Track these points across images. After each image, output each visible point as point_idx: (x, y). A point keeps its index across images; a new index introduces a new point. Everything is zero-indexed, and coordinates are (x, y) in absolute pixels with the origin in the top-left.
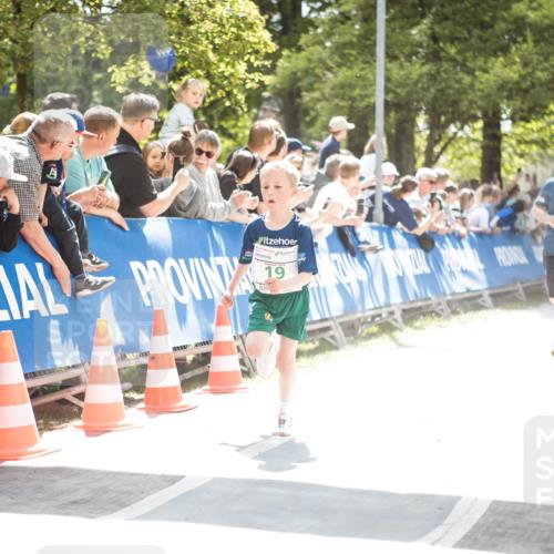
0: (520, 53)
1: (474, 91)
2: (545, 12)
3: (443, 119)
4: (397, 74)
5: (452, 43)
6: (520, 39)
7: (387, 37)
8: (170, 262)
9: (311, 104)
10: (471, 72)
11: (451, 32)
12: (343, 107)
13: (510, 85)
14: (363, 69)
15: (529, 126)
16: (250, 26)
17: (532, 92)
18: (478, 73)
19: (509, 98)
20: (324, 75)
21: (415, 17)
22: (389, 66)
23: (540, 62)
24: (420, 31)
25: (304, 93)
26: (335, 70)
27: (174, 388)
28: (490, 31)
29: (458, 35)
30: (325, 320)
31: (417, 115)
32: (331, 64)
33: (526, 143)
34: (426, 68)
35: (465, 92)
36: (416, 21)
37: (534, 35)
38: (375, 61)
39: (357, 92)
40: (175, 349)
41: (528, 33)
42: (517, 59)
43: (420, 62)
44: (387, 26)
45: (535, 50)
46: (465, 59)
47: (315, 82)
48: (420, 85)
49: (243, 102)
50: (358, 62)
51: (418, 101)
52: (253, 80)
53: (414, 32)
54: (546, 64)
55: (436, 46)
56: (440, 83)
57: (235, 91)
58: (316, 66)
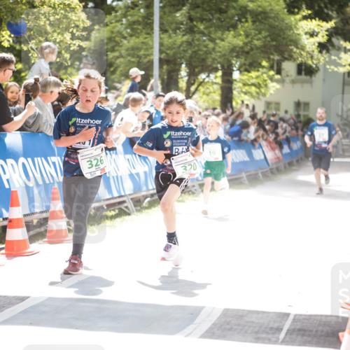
0: (244, 29)
1: (215, 52)
2: (259, 3)
3: (197, 70)
4: (167, 41)
5: (202, 22)
6: (243, 20)
7: (161, 18)
8: (22, 160)
9: (113, 60)
10: (213, 40)
11: (201, 15)
12: (133, 62)
13: (237, 49)
14: (146, 38)
15: (250, 74)
17: (251, 53)
18: (218, 41)
19: (237, 57)
20: (121, 41)
21: (178, 6)
22: (162, 36)
23: (256, 35)
24: (182, 14)
25: (109, 53)
26: (129, 38)
27: (23, 241)
28: (225, 15)
29: (205, 17)
30: (121, 196)
32: (126, 35)
33: (249, 85)
34: (185, 38)
35: (210, 53)
36: (179, 8)
37: (252, 17)
38: (153, 33)
39: (142, 53)
40: (25, 215)
41: (249, 17)
42: (242, 33)
43: (182, 34)
44: (160, 11)
45: (253, 27)
46: (210, 33)
47: (116, 46)
48: (182, 48)
50: (143, 34)
51: (180, 58)
53: (178, 15)
54: (260, 36)
55: (191, 24)
56: (194, 48)
58: (116, 36)
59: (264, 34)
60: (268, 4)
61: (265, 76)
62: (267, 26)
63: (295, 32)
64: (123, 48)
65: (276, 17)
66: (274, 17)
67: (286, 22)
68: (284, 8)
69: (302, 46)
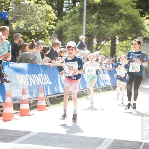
0: (121, 22)
1: (109, 32)
2: (128, 12)
3: (101, 40)
4: (89, 27)
5: (103, 19)
6: (121, 19)
7: (86, 17)
8: (27, 75)
9: (65, 35)
10: (108, 27)
11: (103, 16)
12: (74, 36)
13: (118, 31)
14: (80, 26)
15: (123, 42)
16: (50, 12)
17: (124, 33)
18: (110, 27)
19: (118, 34)
20: (69, 27)
21: (93, 12)
22: (87, 25)
23: (126, 25)
24: (95, 16)
25: (64, 32)
26: (72, 26)
27: (28, 109)
28: (113, 16)
29: (105, 17)
31: (94, 39)
32: (71, 24)
33: (122, 47)
34: (96, 26)
35: (107, 32)
36: (94, 13)
37: (125, 18)
38: (83, 24)
40: (28, 99)
41: (124, 17)
42: (121, 24)
43: (95, 24)
44: (86, 14)
45: (125, 22)
46: (107, 24)
47: (67, 29)
48: (95, 30)
49: (48, 33)
50: (78, 24)
51: (94, 35)
52: (50, 27)
53: (93, 16)
54: (128, 26)
55: (99, 20)
56: (100, 30)
57: (46, 30)
58: (67, 25)
59: (130, 25)
60: (132, 12)
61: (130, 43)
62: (131, 21)
63: (143, 24)
64: (70, 30)
65: (135, 18)
66: (134, 18)
67: (140, 20)
68: (139, 14)
69: (146, 30)
